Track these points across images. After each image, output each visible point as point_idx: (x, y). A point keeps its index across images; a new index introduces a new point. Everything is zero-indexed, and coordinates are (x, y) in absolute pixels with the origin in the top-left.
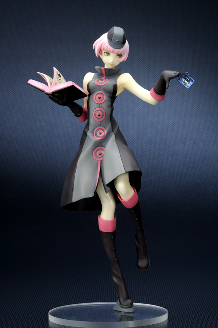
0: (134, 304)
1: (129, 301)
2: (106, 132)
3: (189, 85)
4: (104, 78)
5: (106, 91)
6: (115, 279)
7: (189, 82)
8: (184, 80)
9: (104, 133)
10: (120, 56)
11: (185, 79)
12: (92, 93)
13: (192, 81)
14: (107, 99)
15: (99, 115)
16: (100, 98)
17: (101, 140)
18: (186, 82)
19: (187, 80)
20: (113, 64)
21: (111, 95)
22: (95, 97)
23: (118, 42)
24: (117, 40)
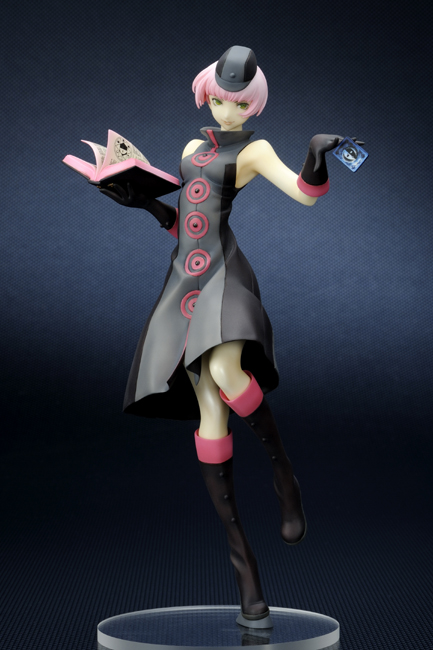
0: (271, 609)
1: (260, 606)
2: (209, 260)
3: (355, 164)
4: (213, 150)
5: (211, 177)
6: (235, 562)
7: (356, 157)
8: (346, 153)
9: (205, 262)
10: (244, 105)
11: (349, 151)
12: (187, 182)
13: (363, 156)
14: (213, 193)
15: (196, 226)
16: (197, 192)
17: (198, 276)
18: (350, 157)
19: (353, 154)
20: (230, 123)
21: (221, 186)
22: (189, 190)
23: (234, 77)
24: (232, 74)
